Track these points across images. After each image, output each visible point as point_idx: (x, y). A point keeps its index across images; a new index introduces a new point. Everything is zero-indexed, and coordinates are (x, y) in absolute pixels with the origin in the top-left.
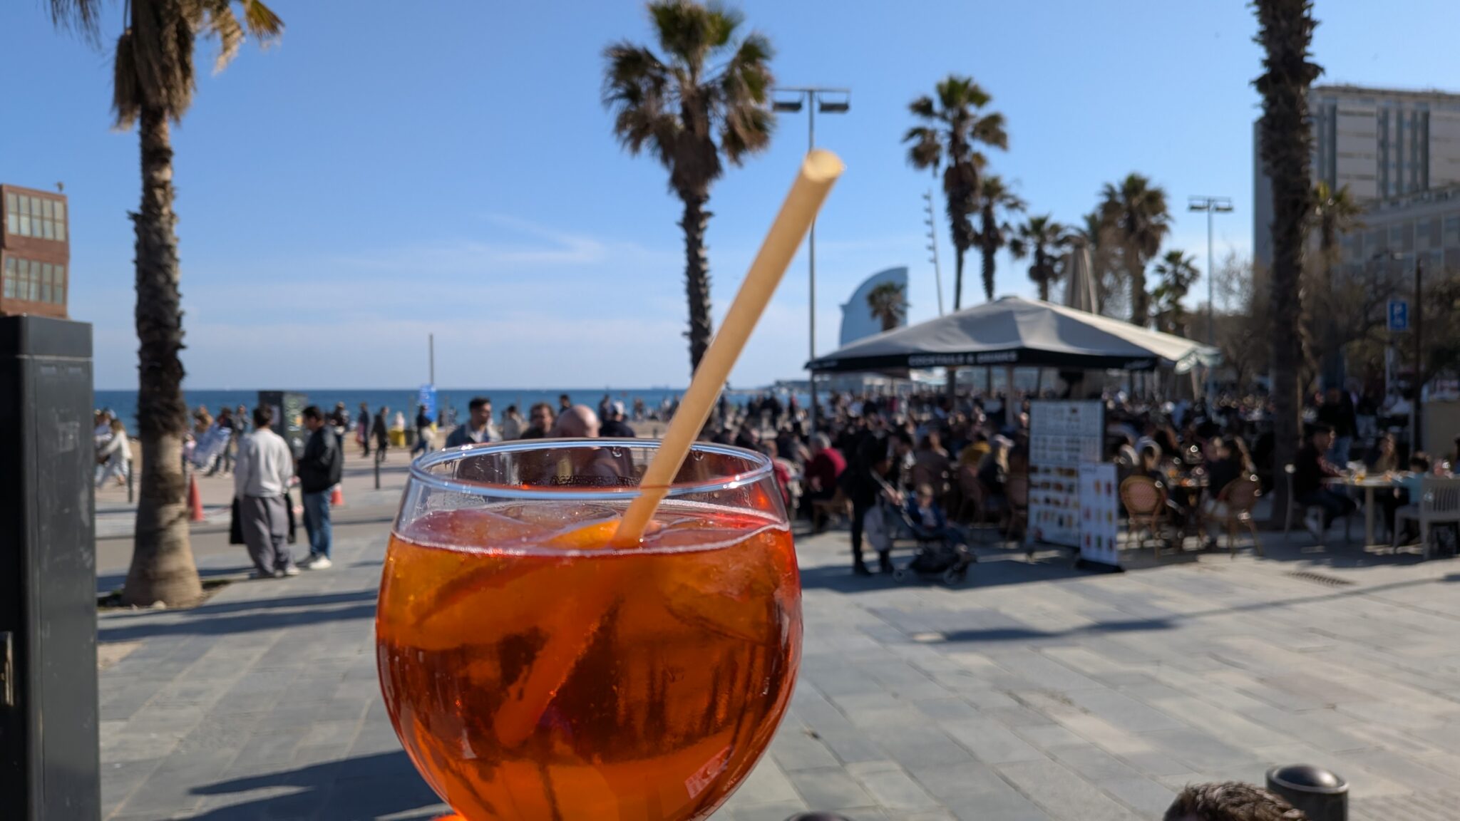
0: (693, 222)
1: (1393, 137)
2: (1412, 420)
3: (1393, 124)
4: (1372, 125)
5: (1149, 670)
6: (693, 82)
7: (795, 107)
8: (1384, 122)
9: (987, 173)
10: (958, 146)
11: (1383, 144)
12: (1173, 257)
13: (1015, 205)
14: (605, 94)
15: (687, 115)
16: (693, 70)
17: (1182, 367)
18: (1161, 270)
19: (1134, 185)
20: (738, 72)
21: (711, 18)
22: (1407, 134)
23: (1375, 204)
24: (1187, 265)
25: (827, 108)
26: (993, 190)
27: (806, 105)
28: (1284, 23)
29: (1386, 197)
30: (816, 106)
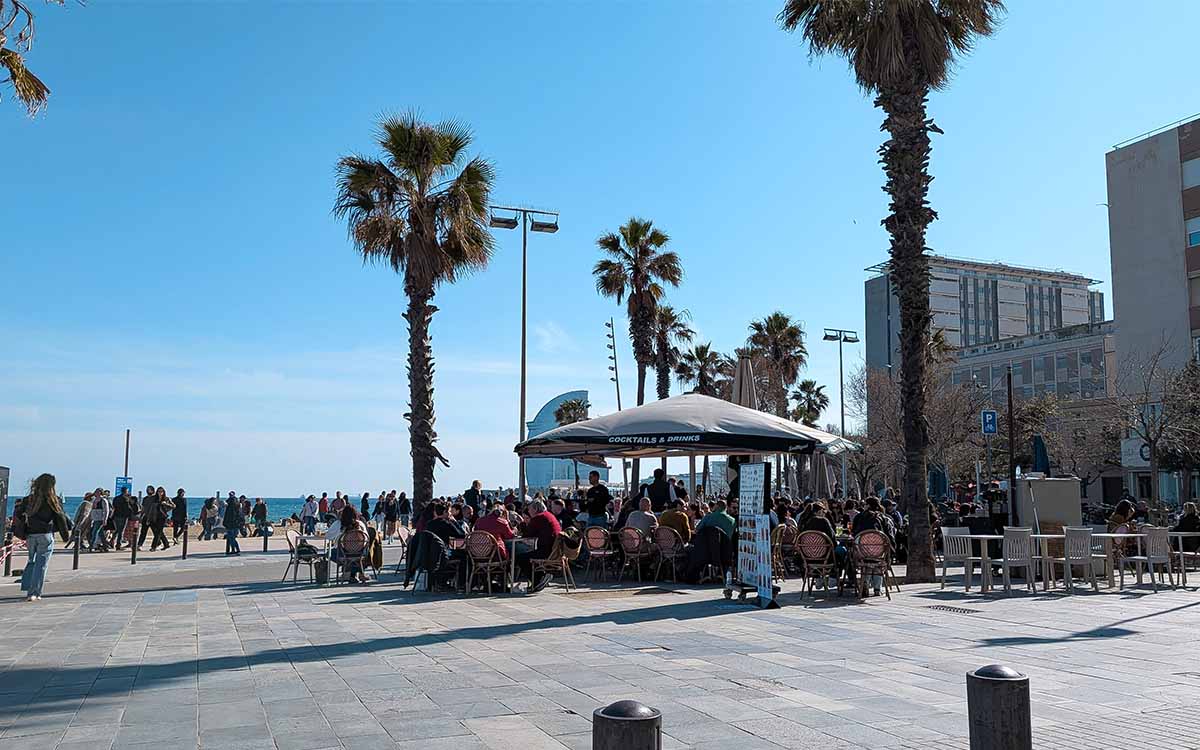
0: (419, 315)
1: (971, 300)
2: (1009, 496)
3: (971, 289)
4: (955, 289)
5: (839, 663)
6: (421, 192)
7: (511, 224)
8: (964, 287)
9: (662, 303)
10: (639, 278)
11: (964, 304)
12: (807, 386)
13: (685, 334)
14: (339, 201)
15: (414, 220)
16: (422, 184)
17: (833, 450)
18: (797, 397)
19: (778, 322)
20: (462, 189)
21: (442, 139)
22: (981, 296)
23: (960, 351)
24: (818, 393)
25: (537, 227)
26: (668, 318)
27: (520, 222)
28: (907, 177)
29: (967, 346)
30: (529, 224)
